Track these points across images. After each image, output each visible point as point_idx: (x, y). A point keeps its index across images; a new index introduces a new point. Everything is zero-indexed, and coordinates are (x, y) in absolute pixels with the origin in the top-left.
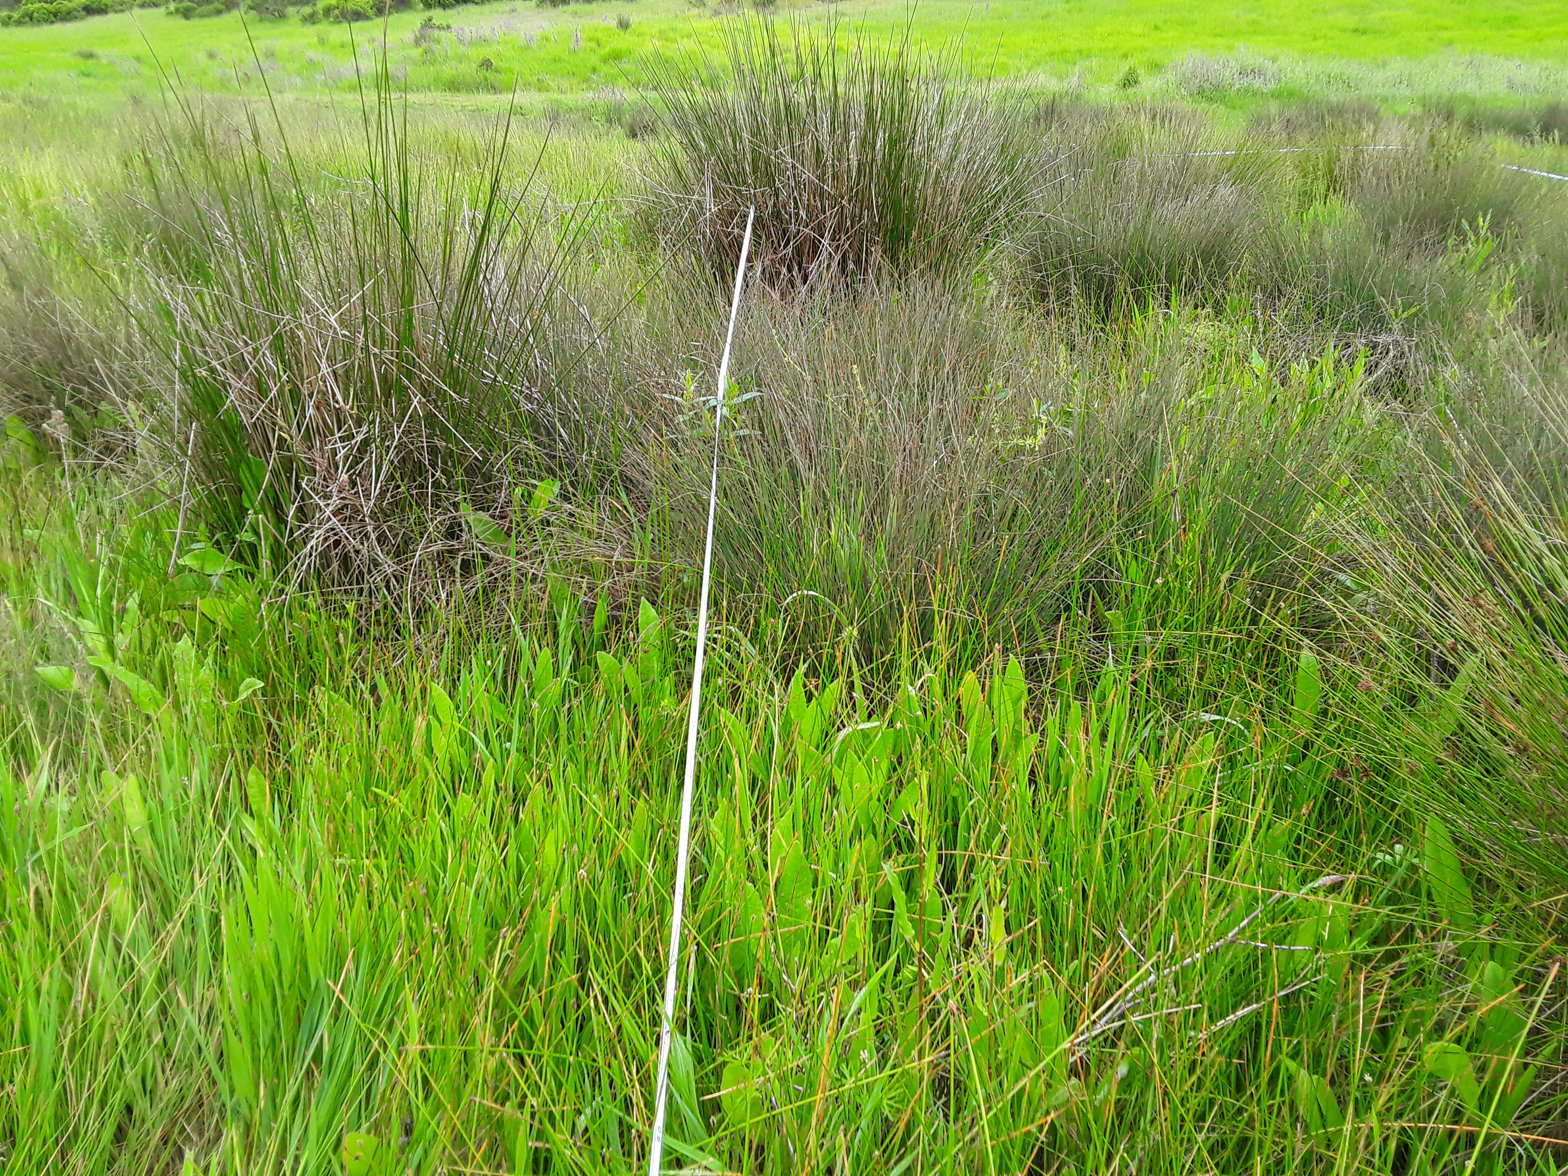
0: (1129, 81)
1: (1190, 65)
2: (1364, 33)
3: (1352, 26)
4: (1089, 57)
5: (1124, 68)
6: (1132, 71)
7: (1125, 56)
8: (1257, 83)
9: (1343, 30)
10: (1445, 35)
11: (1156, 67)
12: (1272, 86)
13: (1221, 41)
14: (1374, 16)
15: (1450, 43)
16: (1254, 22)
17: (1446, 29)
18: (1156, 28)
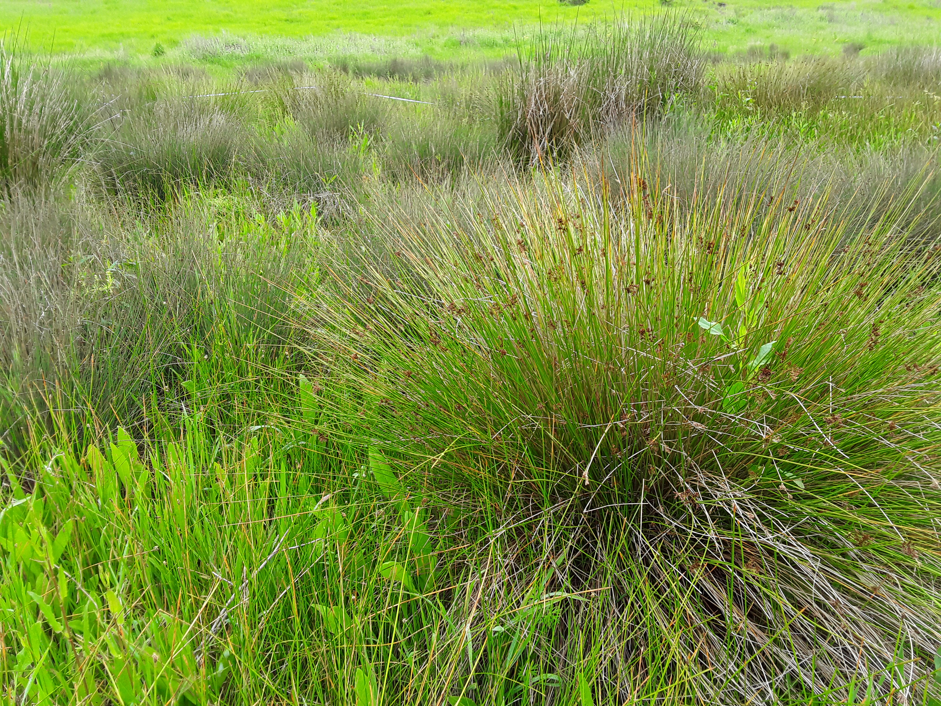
0: (158, 52)
1: (194, 41)
2: (292, 22)
3: (284, 18)
4: (129, 37)
5: (153, 44)
6: (158, 46)
7: (153, 37)
8: (238, 52)
9: (280, 20)
10: (335, 23)
11: (174, 43)
12: (246, 53)
13: (210, 27)
14: (295, 12)
15: (338, 27)
16: (228, 15)
17: (334, 19)
18: (169, 19)
